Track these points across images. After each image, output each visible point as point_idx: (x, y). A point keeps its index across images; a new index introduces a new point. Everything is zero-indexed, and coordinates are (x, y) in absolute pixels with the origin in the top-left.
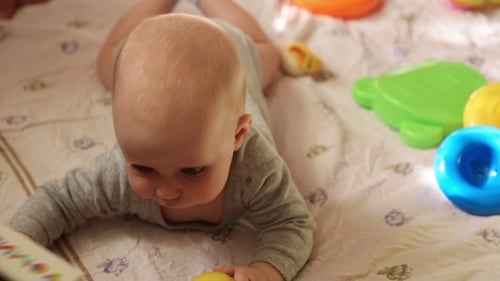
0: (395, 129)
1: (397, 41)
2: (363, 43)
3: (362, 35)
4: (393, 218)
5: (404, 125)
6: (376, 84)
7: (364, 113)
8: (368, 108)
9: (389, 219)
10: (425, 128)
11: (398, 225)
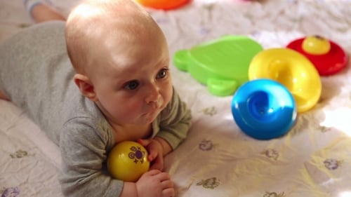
0: (204, 84)
1: (202, 23)
2: (179, 27)
3: (178, 21)
4: (205, 145)
5: (209, 81)
6: (189, 55)
7: (182, 74)
8: (185, 71)
9: (202, 147)
10: (224, 82)
11: (208, 149)
